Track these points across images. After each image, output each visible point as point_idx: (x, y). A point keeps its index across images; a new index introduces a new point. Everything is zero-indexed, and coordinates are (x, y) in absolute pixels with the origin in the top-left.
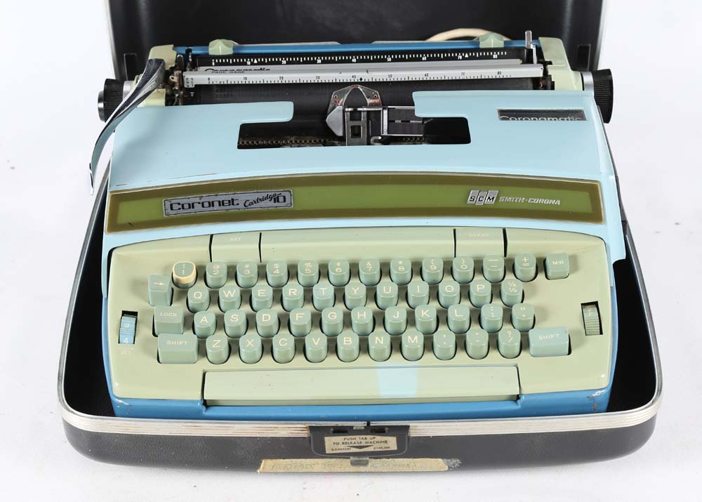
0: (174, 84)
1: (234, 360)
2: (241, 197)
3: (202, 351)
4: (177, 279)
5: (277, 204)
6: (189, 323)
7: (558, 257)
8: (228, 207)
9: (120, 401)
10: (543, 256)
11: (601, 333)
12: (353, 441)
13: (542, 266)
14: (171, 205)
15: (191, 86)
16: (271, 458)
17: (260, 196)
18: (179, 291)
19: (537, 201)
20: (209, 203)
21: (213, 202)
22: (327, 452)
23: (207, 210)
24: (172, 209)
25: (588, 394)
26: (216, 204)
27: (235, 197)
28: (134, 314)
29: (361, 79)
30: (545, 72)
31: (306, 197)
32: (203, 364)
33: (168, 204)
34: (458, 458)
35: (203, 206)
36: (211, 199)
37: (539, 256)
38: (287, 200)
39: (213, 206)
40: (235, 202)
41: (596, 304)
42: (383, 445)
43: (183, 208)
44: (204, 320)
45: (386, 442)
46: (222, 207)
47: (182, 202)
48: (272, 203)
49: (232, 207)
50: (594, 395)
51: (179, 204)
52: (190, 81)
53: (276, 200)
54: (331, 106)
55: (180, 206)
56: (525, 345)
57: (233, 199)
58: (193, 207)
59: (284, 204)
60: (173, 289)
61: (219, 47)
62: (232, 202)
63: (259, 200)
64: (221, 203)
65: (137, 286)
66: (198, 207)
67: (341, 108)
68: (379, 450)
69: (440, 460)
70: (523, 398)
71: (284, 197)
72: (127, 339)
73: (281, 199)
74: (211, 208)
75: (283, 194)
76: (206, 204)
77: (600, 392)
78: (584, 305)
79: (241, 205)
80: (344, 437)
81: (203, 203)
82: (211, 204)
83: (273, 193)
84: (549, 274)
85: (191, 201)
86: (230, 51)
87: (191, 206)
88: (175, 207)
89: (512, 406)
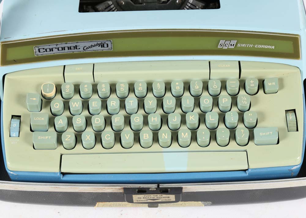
1: (79, 147)
2: (81, 45)
3: (59, 141)
4: (44, 95)
5: (103, 48)
6: (51, 123)
7: (272, 80)
8: (73, 50)
9: (11, 173)
10: (263, 78)
11: (297, 130)
12: (150, 197)
13: (262, 84)
14: (39, 50)
17: (93, 44)
18: (46, 102)
20: (62, 48)
21: (64, 48)
22: (134, 202)
23: (62, 52)
24: (39, 51)
25: (289, 168)
26: (66, 48)
27: (77, 44)
28: (19, 117)
31: (120, 44)
32: (61, 150)
33: (37, 49)
34: (210, 201)
35: (58, 50)
36: (63, 46)
37: (260, 78)
38: (109, 46)
39: (64, 50)
40: (78, 48)
41: (294, 111)
42: (167, 199)
43: (46, 51)
44: (61, 122)
45: (169, 197)
46: (70, 50)
47: (45, 47)
48: (100, 48)
49: (76, 50)
50: (292, 169)
51: (44, 49)
53: (103, 46)
56: (251, 138)
57: (76, 46)
58: (52, 51)
59: (107, 48)
60: (42, 100)
62: (76, 47)
63: (92, 46)
64: (69, 48)
65: (21, 98)
66: (55, 51)
68: (164, 201)
69: (200, 202)
70: (250, 170)
71: (107, 45)
72: (15, 134)
73: (105, 45)
74: (63, 51)
75: (107, 42)
76: (60, 49)
77: (296, 167)
78: (287, 111)
79: (82, 49)
80: (144, 195)
81: (58, 48)
82: (63, 49)
83: (100, 42)
84: (266, 90)
85: (51, 47)
87: (51, 50)
88: (41, 50)
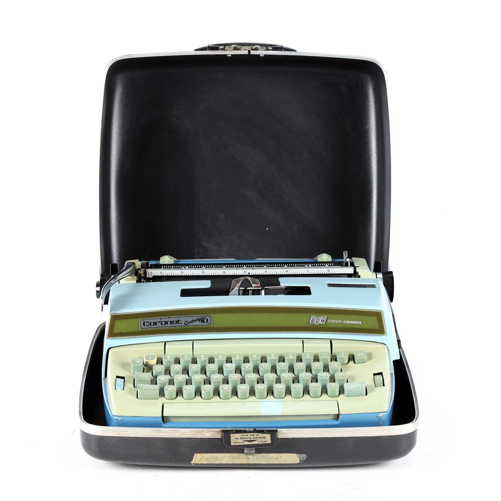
0: (141, 274)
1: (179, 398)
2: (183, 319)
3: (162, 393)
4: (147, 362)
5: (203, 323)
6: (154, 381)
7: (360, 352)
8: (175, 325)
9: (116, 417)
10: (353, 353)
11: (384, 385)
12: (246, 437)
13: (352, 358)
14: (144, 323)
15: (150, 277)
16: (200, 453)
17: (194, 318)
18: (148, 368)
19: (349, 322)
20: (165, 322)
21: (167, 322)
22: (232, 445)
23: (164, 327)
24: (144, 325)
25: (377, 414)
26: (169, 323)
27: (180, 319)
28: (123, 378)
29: (249, 273)
30: (355, 271)
32: (162, 400)
33: (142, 322)
34: (305, 454)
35: (162, 324)
36: (166, 320)
37: (350, 354)
38: (209, 321)
39: (167, 324)
40: (180, 323)
41: (381, 374)
42: (263, 440)
43: (150, 325)
44: (163, 378)
45: (265, 438)
46: (172, 325)
47: (150, 321)
48: (200, 323)
49: (177, 325)
50: (379, 415)
51: (148, 322)
52: (150, 273)
53: (203, 321)
54: (231, 288)
55: (149, 324)
56: (341, 391)
57: (178, 320)
58: (156, 324)
59: (206, 324)
60: (144, 368)
61: (166, 259)
62: (178, 322)
63: (193, 321)
64: (172, 323)
65: (124, 365)
66: (159, 324)
67: (238, 288)
68: (261, 443)
69: (295, 454)
70: (340, 417)
71: (207, 320)
72: (120, 388)
73: (205, 321)
74: (166, 325)
75: (207, 318)
76: (163, 323)
77: (382, 414)
78: (375, 374)
79: (183, 324)
80: (241, 434)
81: (161, 322)
82: (166, 323)
83: (201, 317)
84: (356, 361)
85: (155, 321)
86: (172, 262)
87: (155, 324)
88: (146, 324)
89: (335, 422)
